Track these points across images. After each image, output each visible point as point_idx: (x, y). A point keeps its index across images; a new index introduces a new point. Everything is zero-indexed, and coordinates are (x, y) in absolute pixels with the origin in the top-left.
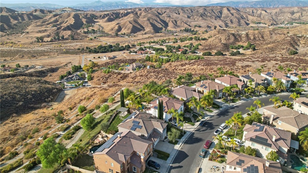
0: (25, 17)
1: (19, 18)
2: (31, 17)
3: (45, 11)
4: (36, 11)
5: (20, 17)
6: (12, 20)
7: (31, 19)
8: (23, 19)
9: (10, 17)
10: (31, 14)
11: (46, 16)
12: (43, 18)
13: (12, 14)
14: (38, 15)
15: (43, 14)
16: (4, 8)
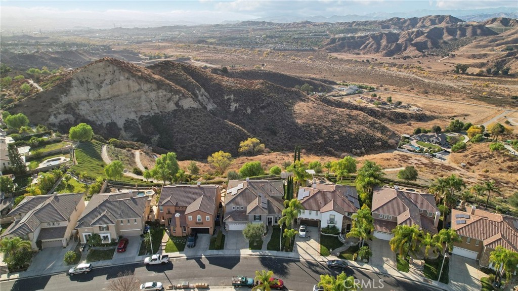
0: (469, 32)
1: (458, 32)
2: (479, 31)
3: (511, 22)
4: (494, 20)
5: (460, 30)
6: (446, 34)
7: (477, 35)
8: (463, 34)
9: (445, 31)
10: (481, 27)
11: (506, 30)
12: (498, 34)
13: (452, 26)
14: (493, 28)
15: (504, 27)
16: (447, 16)
